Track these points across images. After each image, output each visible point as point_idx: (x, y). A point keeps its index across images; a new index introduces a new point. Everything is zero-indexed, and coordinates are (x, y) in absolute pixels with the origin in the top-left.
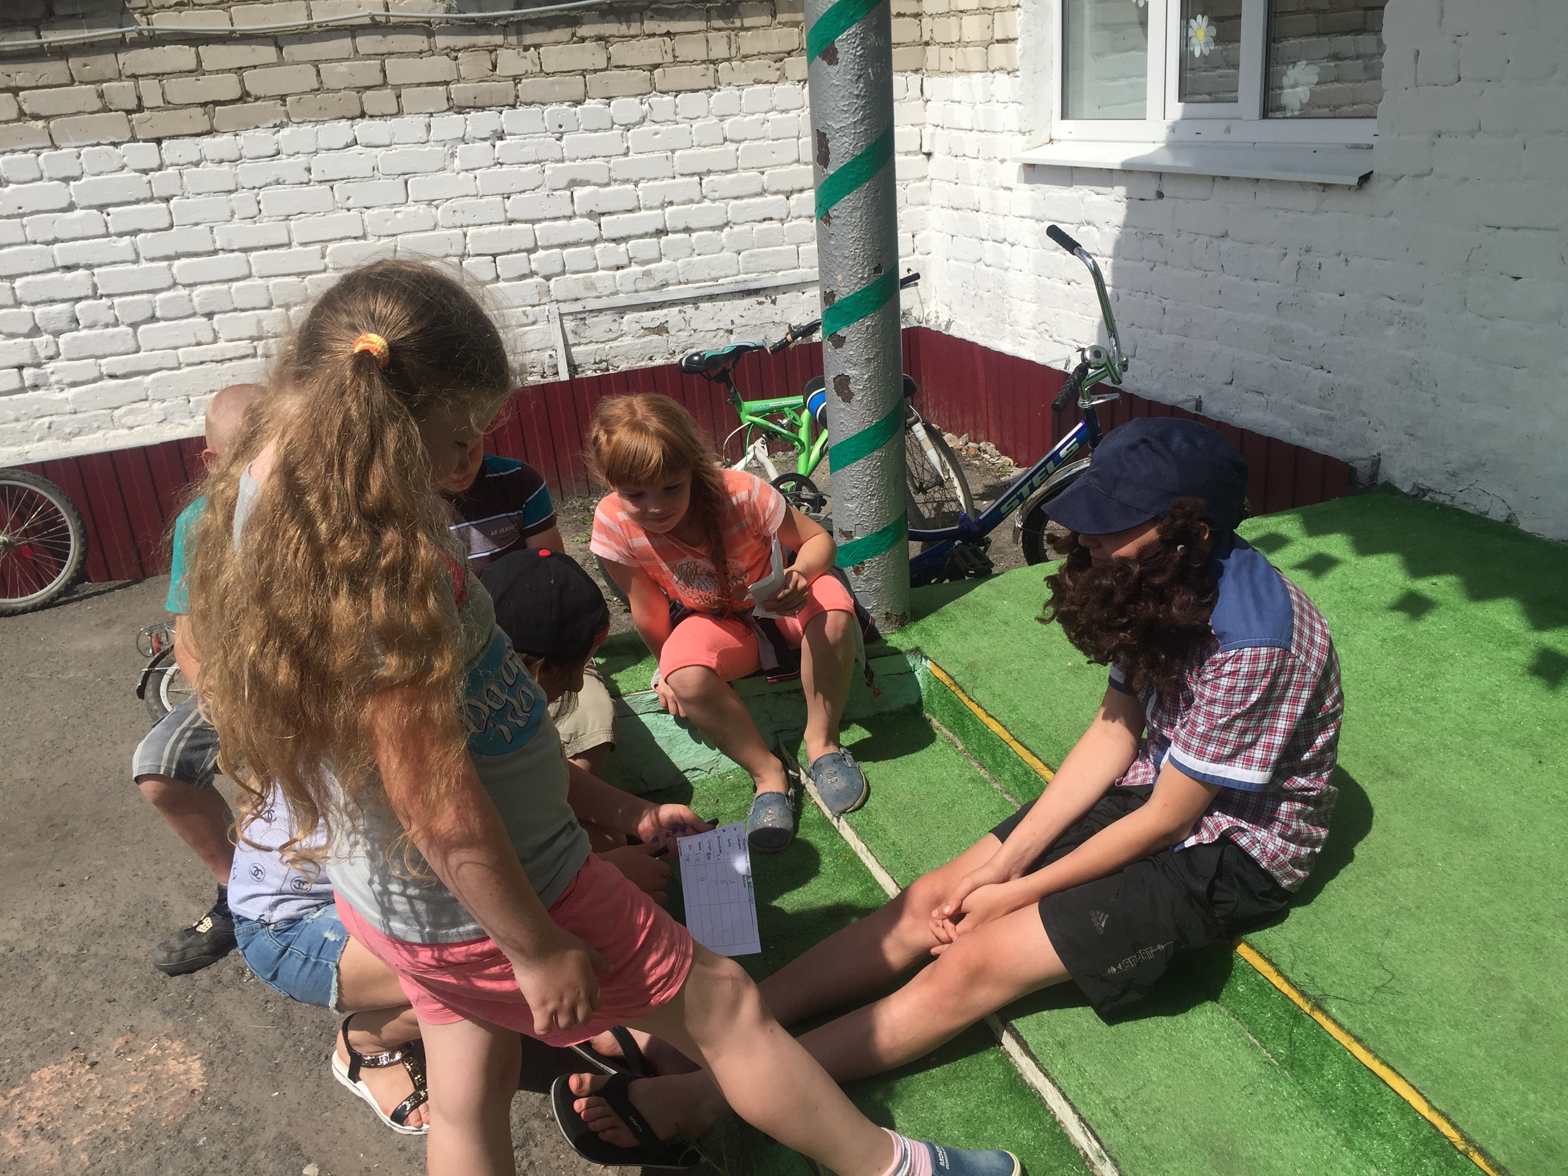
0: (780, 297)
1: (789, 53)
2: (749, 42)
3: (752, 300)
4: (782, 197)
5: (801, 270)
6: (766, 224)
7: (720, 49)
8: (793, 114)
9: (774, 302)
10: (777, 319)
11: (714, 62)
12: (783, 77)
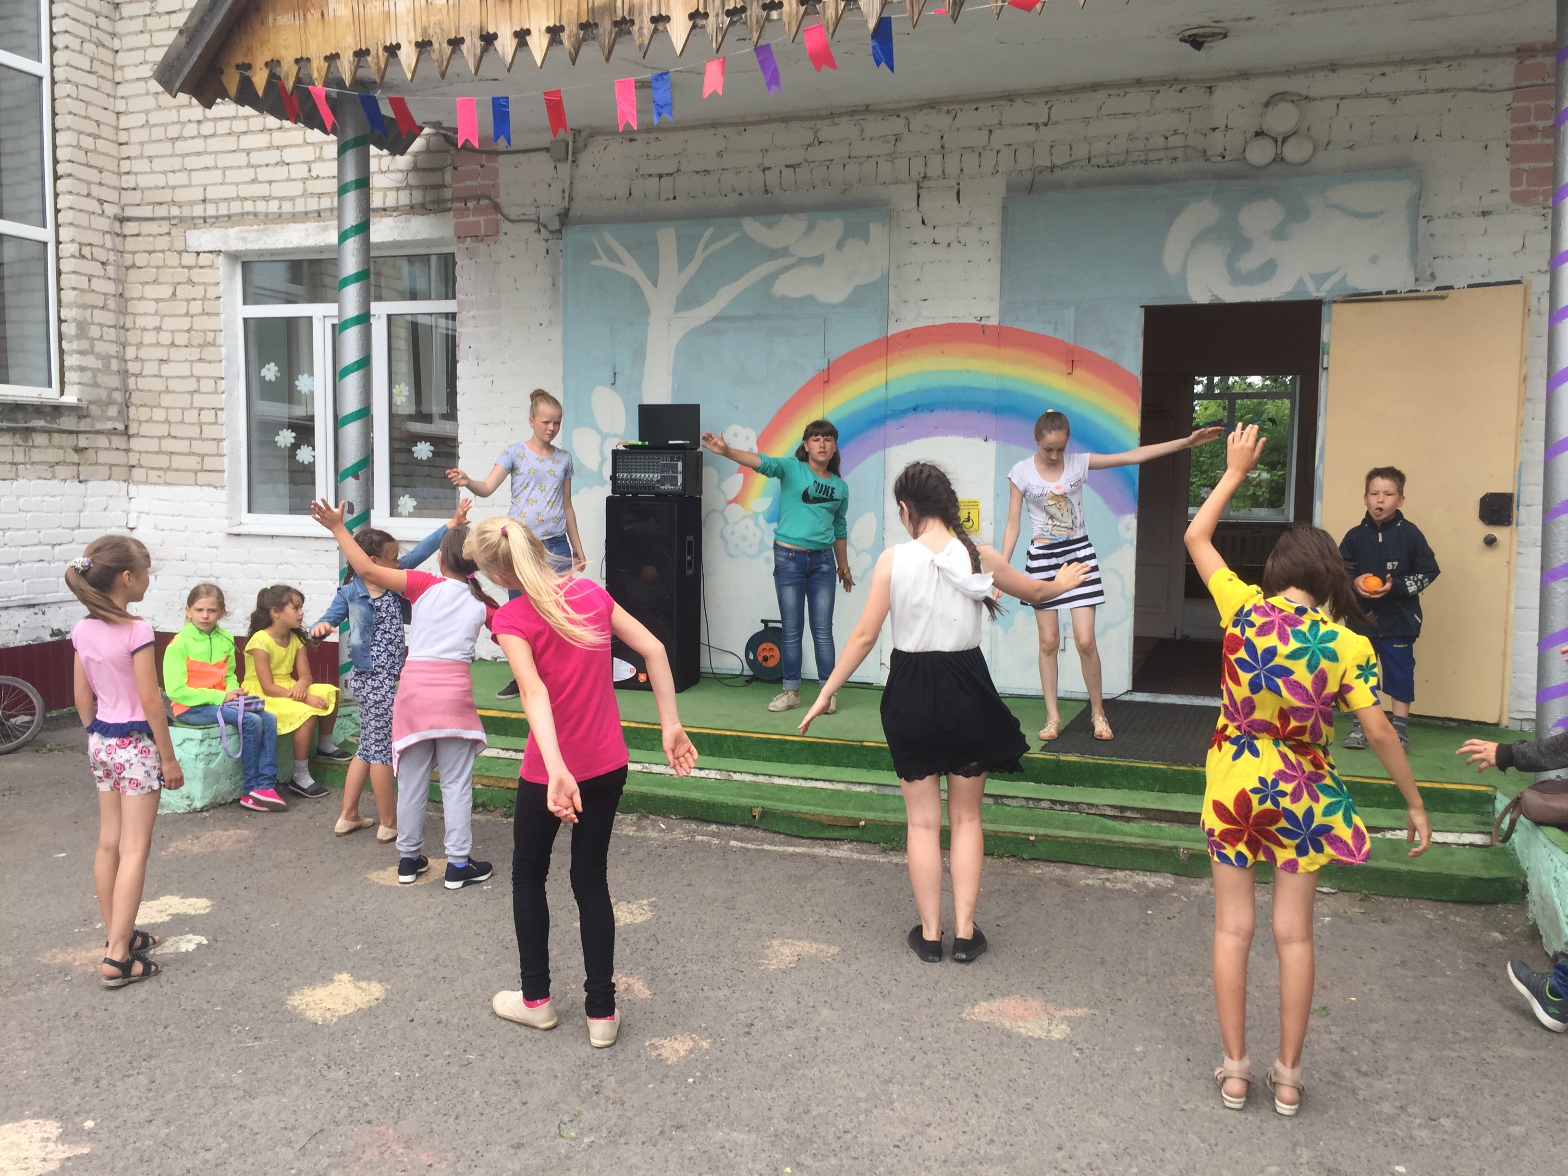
0: (47, 610)
1: (57, 463)
2: (36, 456)
3: (32, 610)
4: (50, 547)
5: (59, 594)
6: (40, 564)
7: (19, 457)
8: (58, 498)
9: (44, 613)
10: (45, 624)
11: (15, 464)
12: (54, 477)
